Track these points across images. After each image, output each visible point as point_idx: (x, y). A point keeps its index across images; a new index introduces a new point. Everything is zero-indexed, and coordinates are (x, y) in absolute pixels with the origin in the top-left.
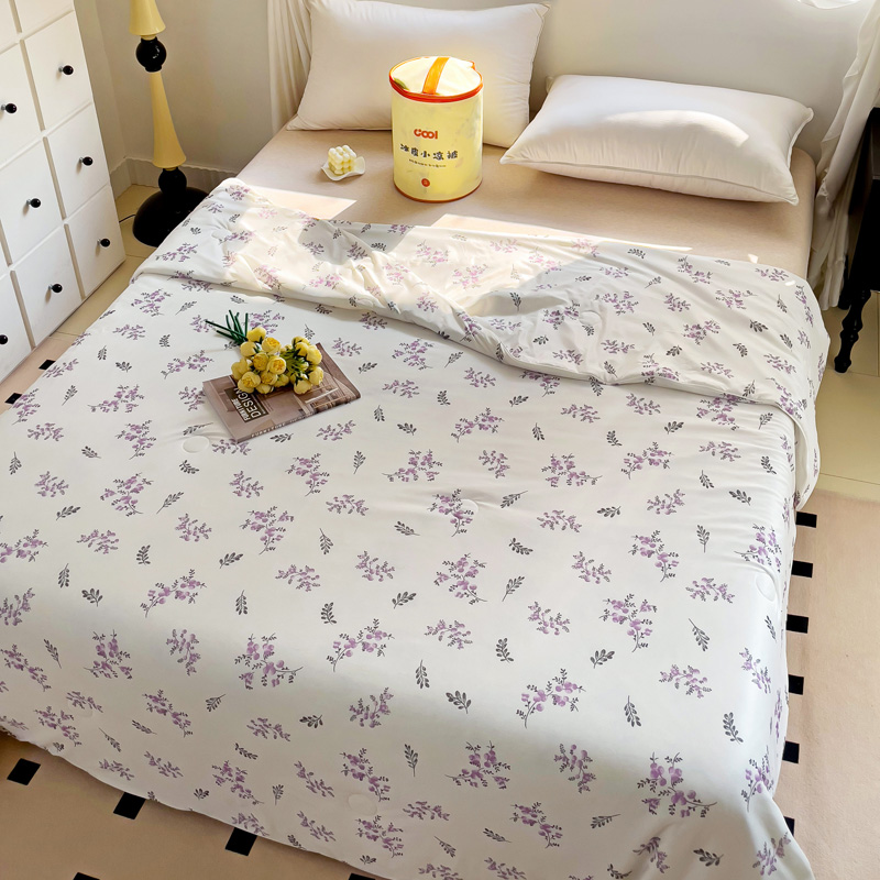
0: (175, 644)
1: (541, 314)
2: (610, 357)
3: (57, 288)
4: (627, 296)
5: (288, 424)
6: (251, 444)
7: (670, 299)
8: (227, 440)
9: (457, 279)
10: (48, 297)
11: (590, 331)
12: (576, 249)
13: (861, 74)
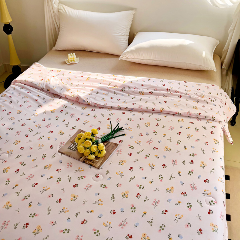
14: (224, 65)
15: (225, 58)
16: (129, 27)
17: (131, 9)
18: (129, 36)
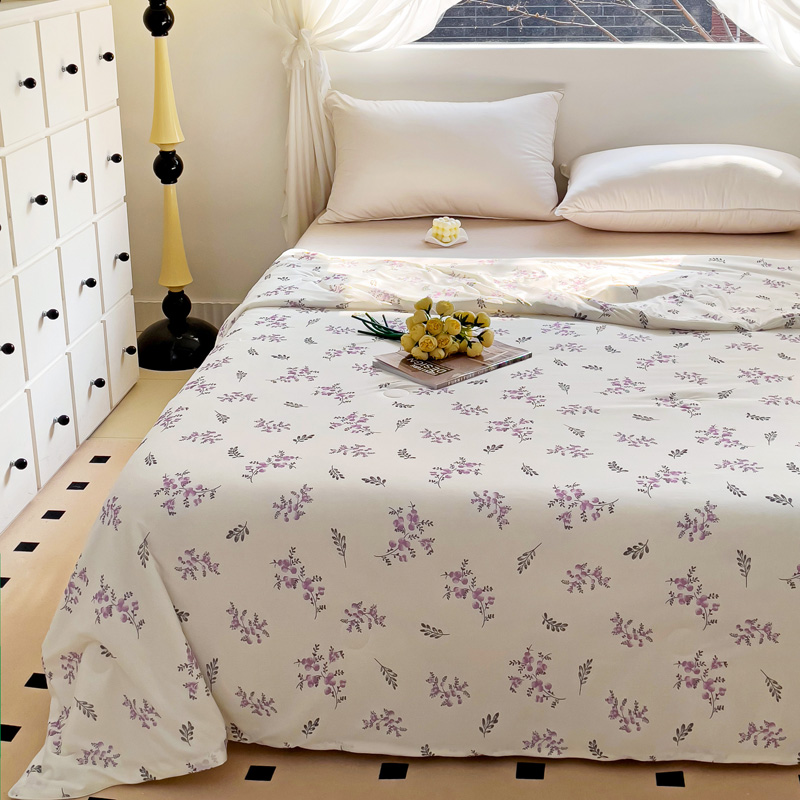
0: (480, 501)
1: (659, 299)
2: (743, 315)
3: (100, 383)
4: (728, 285)
5: (476, 375)
6: (450, 388)
7: (769, 282)
8: (425, 389)
9: (566, 287)
10: (90, 393)
11: (712, 305)
12: (660, 263)
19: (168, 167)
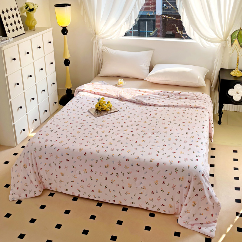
3: (46, 111)
10: (44, 112)
13: (217, 62)
14: (212, 85)
15: (213, 82)
16: (150, 61)
17: (151, 49)
18: (150, 67)
19: (67, 62)
